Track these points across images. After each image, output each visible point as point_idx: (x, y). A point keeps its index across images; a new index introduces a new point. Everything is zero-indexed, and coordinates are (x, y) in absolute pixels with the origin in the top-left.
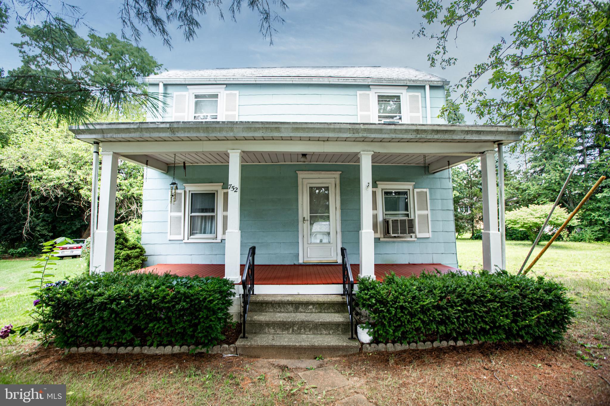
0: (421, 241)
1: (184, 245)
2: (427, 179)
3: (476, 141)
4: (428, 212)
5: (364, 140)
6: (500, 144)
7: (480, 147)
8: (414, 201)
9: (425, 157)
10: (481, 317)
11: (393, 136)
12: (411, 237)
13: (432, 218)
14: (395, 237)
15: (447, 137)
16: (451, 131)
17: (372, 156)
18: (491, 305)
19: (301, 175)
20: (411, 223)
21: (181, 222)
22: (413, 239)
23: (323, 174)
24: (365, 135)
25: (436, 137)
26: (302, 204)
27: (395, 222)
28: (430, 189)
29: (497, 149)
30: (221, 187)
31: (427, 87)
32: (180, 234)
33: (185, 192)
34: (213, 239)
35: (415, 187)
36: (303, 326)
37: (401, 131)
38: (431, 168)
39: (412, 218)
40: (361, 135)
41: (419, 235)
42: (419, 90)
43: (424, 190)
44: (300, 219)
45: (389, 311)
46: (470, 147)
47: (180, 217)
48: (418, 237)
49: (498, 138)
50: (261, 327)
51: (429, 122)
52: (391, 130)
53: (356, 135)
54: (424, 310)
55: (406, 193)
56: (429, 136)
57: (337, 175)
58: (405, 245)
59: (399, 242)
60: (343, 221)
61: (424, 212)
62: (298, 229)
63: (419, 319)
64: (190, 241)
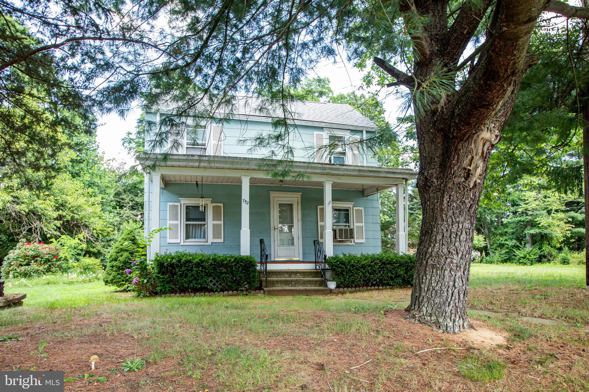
0: (359, 245)
1: (181, 247)
2: (363, 200)
3: (393, 178)
4: (363, 224)
5: (328, 174)
6: (406, 180)
7: (395, 181)
8: (353, 216)
9: (363, 185)
10: (391, 271)
11: (346, 173)
12: (351, 242)
13: (365, 229)
14: (340, 241)
15: (376, 174)
16: (378, 171)
17: (332, 184)
18: (396, 265)
19: (273, 194)
20: (352, 231)
21: (177, 229)
22: (353, 243)
23: (289, 194)
24: (329, 171)
25: (370, 174)
26: (274, 217)
27: (341, 230)
28: (365, 208)
29: (404, 183)
30: (210, 202)
31: (364, 132)
32: (177, 238)
33: (181, 204)
34: (205, 242)
35: (354, 206)
36: (297, 282)
37: (350, 170)
38: (365, 193)
39: (352, 227)
40: (327, 171)
41: (356, 241)
42: (358, 134)
43: (361, 208)
44: (272, 228)
45: (346, 267)
46: (389, 182)
47: (177, 225)
48: (356, 242)
49: (404, 177)
50: (273, 283)
51: (365, 165)
52: (344, 169)
53: (324, 171)
54: (363, 267)
55: (347, 210)
56: (366, 174)
57: (299, 195)
58: (347, 247)
59: (342, 246)
60: (303, 229)
61: (360, 224)
62: (270, 235)
63: (361, 271)
64: (185, 244)
